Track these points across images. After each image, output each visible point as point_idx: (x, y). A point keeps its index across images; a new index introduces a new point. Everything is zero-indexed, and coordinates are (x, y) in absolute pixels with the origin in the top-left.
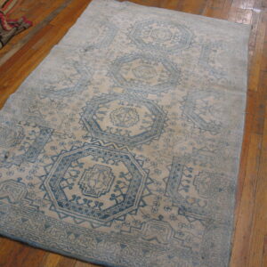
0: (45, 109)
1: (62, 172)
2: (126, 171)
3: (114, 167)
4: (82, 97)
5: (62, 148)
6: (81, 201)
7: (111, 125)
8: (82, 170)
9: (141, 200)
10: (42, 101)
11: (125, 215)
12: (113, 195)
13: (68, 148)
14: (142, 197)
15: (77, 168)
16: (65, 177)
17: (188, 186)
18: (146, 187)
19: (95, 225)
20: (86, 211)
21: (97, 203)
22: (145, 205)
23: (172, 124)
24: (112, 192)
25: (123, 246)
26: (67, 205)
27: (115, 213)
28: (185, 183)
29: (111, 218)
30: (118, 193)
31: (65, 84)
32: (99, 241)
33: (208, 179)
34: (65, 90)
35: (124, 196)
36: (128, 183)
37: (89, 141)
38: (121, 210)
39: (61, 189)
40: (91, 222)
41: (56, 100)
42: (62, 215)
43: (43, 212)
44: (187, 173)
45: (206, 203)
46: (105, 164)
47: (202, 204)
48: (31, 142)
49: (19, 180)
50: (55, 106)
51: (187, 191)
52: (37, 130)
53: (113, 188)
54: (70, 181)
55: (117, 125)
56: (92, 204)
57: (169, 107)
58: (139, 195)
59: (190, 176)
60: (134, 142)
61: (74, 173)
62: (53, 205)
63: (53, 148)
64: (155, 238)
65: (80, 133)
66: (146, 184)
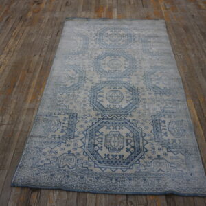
0: (67, 102)
1: (92, 141)
2: (128, 132)
3: (121, 131)
4: (85, 88)
5: (87, 125)
6: (110, 157)
7: (109, 103)
8: (104, 137)
9: (144, 148)
10: (63, 96)
11: (138, 160)
12: (127, 148)
13: (90, 124)
14: (144, 146)
15: (100, 136)
16: (96, 144)
17: (166, 133)
18: (143, 139)
19: (124, 170)
20: (116, 162)
21: (120, 156)
22: (147, 151)
23: (143, 95)
24: (126, 147)
25: (145, 180)
26: (103, 161)
27: (132, 160)
28: (164, 131)
29: (131, 163)
30: (129, 147)
31: (72, 82)
32: (130, 179)
33: (176, 126)
34: (73, 86)
35: (133, 147)
36: (132, 139)
37: (100, 117)
38: (135, 157)
39: (96, 151)
40: (121, 169)
41: (71, 94)
42: (103, 169)
43: (91, 170)
44: (163, 124)
45: (180, 141)
46: (115, 130)
47: (178, 142)
48: (67, 125)
49: (69, 152)
50: (72, 98)
51: (167, 136)
52: (67, 116)
53: (125, 144)
54: (100, 145)
55: (113, 102)
56: (118, 157)
57: (137, 84)
58: (141, 145)
59: (165, 126)
60: (126, 112)
61: (100, 140)
62: (95, 164)
63: (81, 126)
64: (160, 170)
65: (93, 113)
66: (143, 137)
